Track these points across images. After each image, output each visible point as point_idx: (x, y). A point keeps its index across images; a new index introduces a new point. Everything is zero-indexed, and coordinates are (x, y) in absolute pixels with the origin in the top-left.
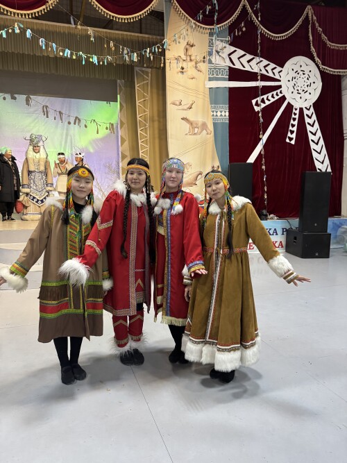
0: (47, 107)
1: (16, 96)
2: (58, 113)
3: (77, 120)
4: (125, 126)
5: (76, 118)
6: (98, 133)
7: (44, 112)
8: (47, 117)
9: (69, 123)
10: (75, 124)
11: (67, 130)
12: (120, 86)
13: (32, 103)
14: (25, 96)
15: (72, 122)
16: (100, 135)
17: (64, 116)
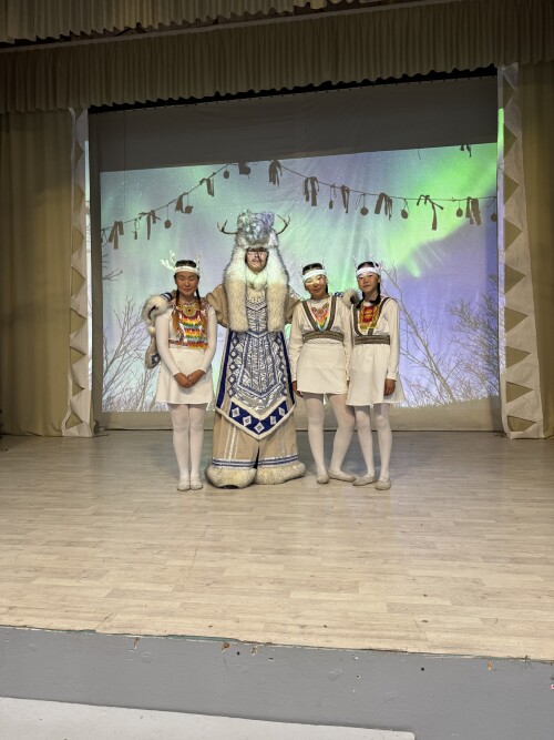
0: (314, 180)
1: (250, 165)
2: (339, 192)
3: (385, 202)
4: (520, 191)
5: (382, 196)
6: (434, 227)
7: (306, 192)
8: (314, 204)
9: (364, 212)
10: (377, 211)
11: (359, 229)
12: (506, 84)
13: (283, 176)
14: (267, 164)
15: (371, 209)
16: (442, 233)
17: (352, 197)
